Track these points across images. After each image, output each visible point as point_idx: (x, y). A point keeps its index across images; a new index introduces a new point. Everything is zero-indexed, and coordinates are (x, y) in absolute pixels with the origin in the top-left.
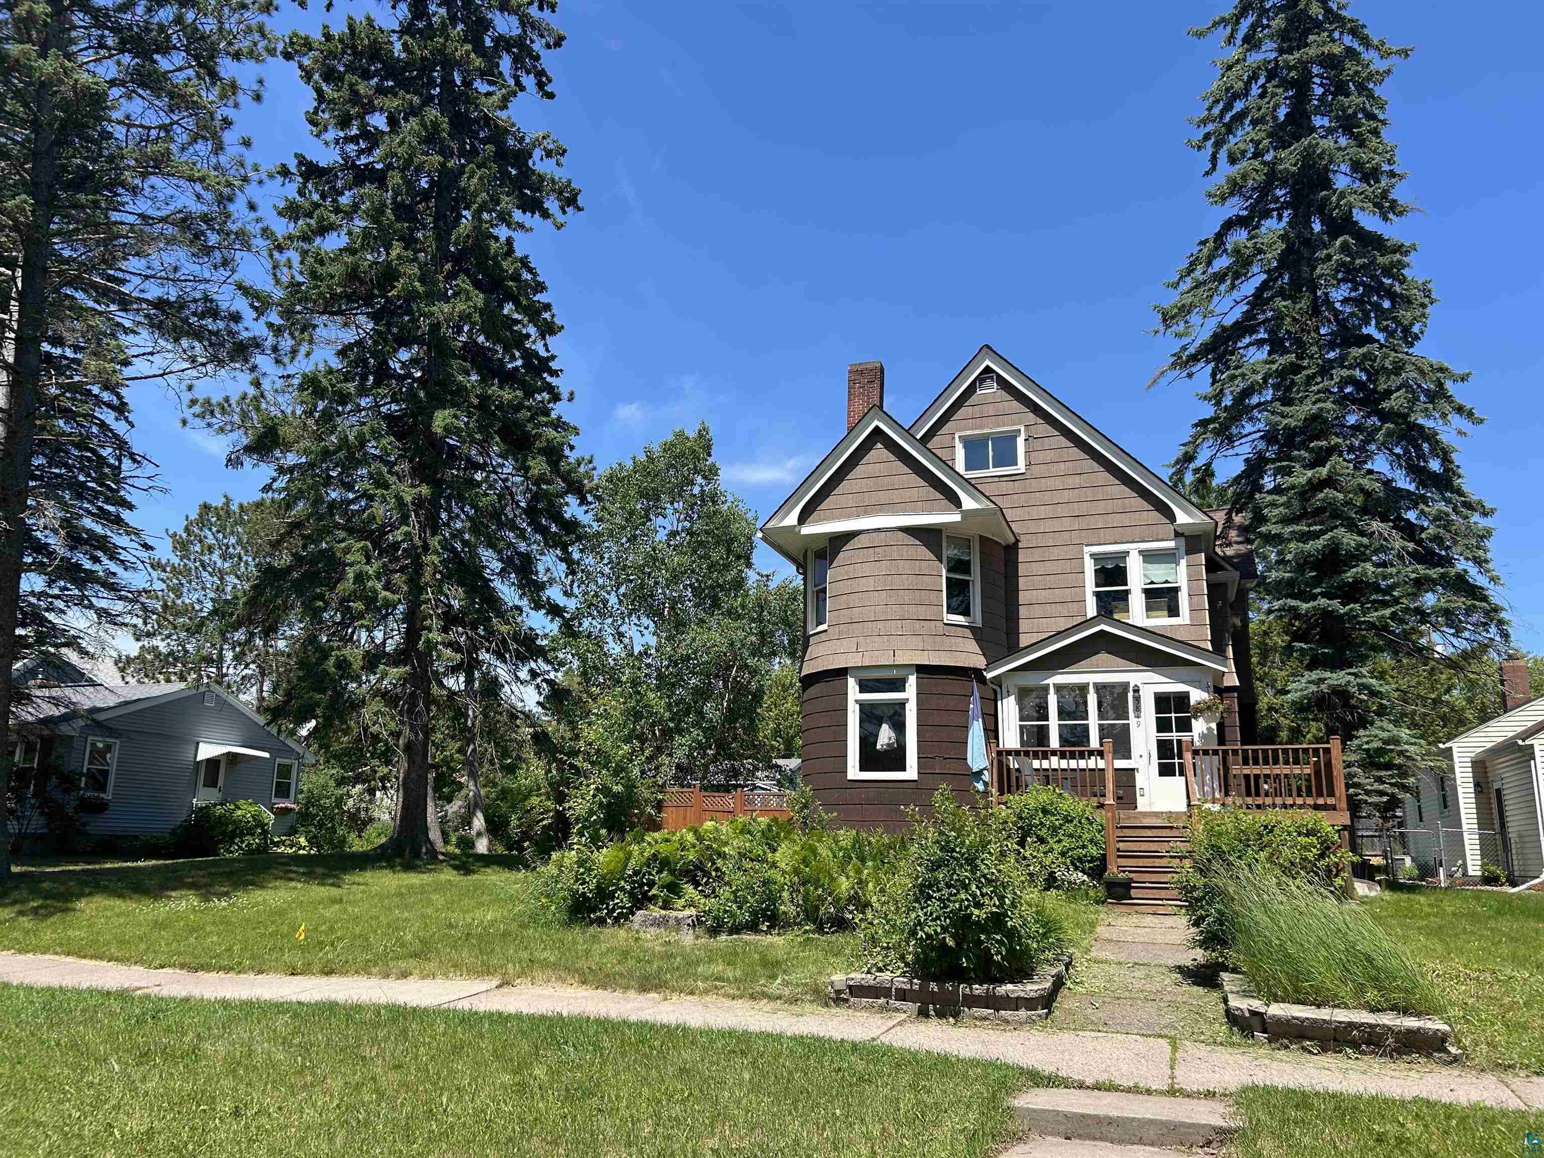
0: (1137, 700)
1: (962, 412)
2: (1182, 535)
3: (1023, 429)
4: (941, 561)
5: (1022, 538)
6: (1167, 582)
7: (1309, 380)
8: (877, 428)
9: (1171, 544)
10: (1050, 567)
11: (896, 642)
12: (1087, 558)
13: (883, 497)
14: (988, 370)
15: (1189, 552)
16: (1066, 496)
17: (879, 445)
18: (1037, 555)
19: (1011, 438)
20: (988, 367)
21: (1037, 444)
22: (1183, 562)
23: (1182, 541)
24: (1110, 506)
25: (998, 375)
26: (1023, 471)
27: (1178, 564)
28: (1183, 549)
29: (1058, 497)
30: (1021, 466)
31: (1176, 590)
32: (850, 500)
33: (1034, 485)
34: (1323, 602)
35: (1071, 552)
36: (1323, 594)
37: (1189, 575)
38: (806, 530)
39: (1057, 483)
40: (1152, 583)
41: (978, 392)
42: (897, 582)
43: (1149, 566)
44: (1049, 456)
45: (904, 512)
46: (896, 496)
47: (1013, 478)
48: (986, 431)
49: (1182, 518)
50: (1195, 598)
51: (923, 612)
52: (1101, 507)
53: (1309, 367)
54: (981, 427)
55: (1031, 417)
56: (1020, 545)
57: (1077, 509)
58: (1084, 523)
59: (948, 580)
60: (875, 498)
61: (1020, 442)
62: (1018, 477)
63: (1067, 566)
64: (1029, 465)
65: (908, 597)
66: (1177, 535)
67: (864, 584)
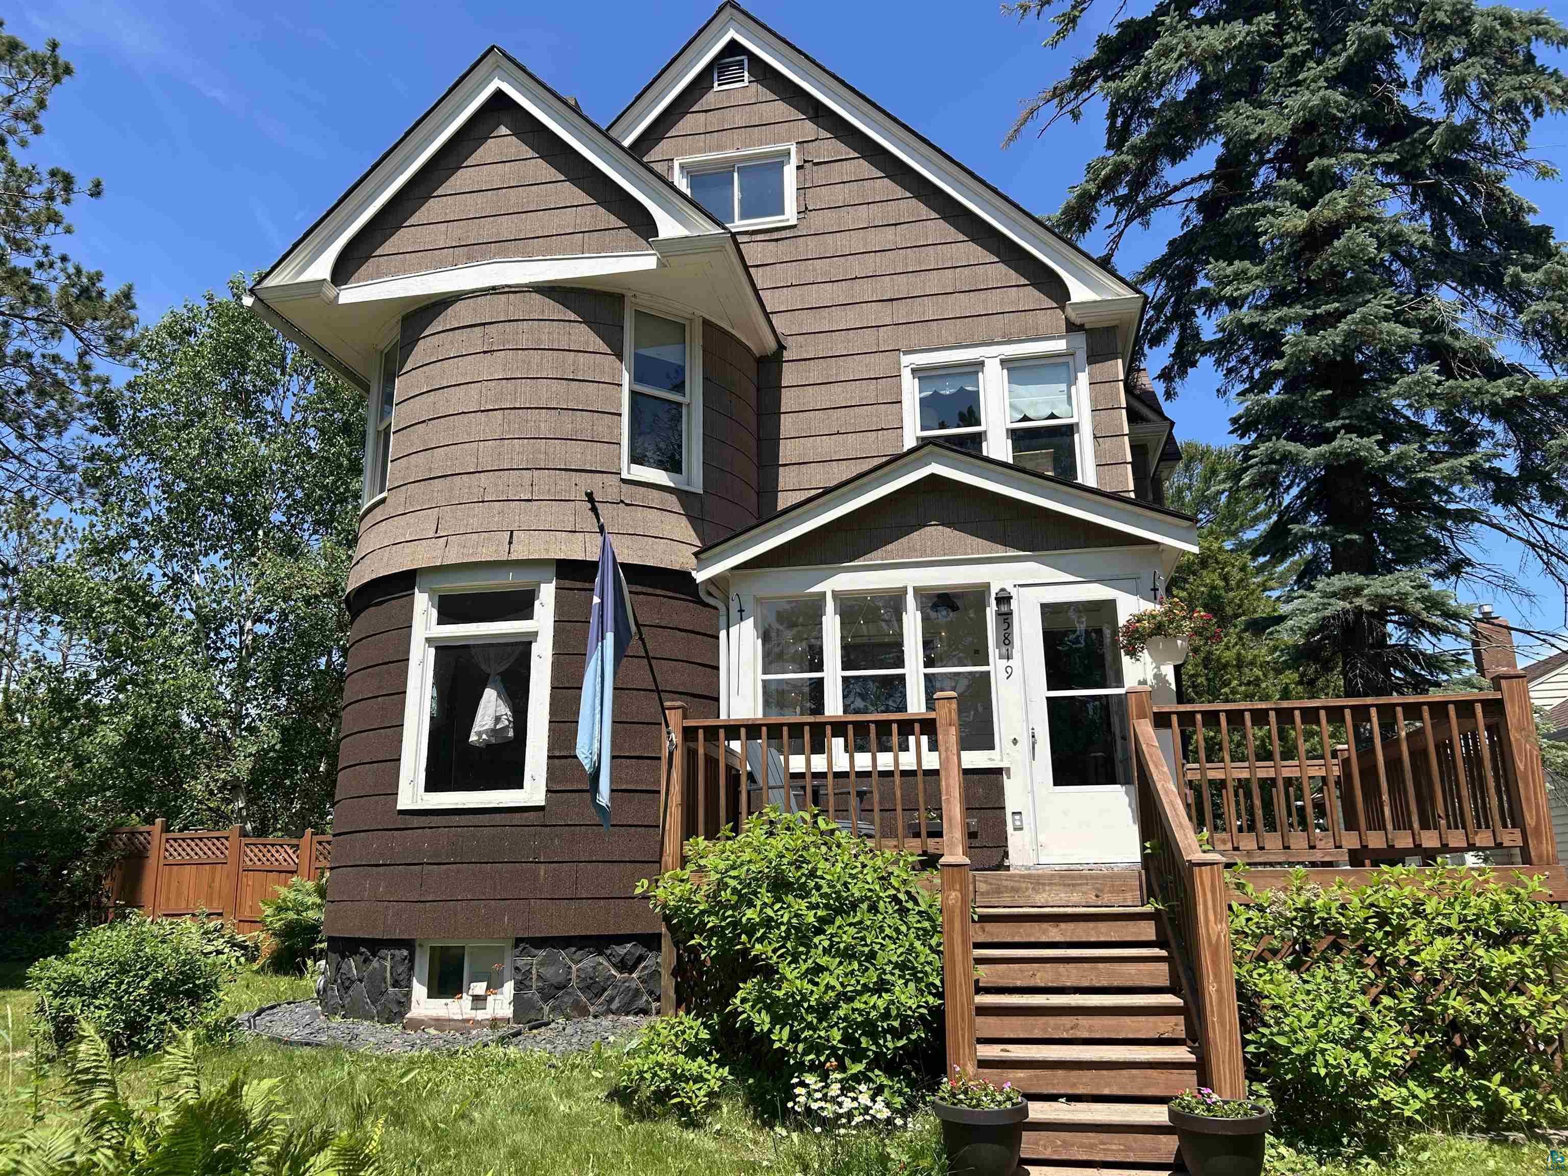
0: (1005, 618)
1: (687, 124)
2: (1080, 328)
3: (793, 149)
4: (620, 356)
5: (789, 342)
6: (1052, 416)
7: (1298, 63)
8: (499, 95)
9: (1060, 345)
10: (838, 395)
11: (516, 515)
12: (906, 374)
13: (507, 227)
14: (733, 48)
15: (1094, 357)
16: (870, 264)
17: (503, 130)
18: (815, 373)
19: (777, 163)
20: (733, 43)
21: (820, 176)
22: (1083, 378)
23: (1080, 340)
24: (947, 280)
25: (753, 57)
26: (793, 222)
27: (1072, 381)
28: (1082, 355)
29: (856, 267)
30: (790, 215)
31: (1070, 430)
32: (439, 236)
33: (811, 246)
34: (1346, 442)
35: (877, 365)
36: (1349, 429)
37: (1094, 399)
38: (349, 295)
39: (855, 242)
40: (1025, 419)
41: (716, 88)
42: (524, 394)
43: (1020, 389)
44: (840, 195)
45: (548, 255)
46: (531, 225)
47: (775, 236)
48: (731, 153)
49: (1079, 293)
50: (1107, 444)
51: (576, 455)
52: (933, 282)
53: (1296, 43)
54: (720, 148)
55: (809, 129)
56: (786, 355)
57: (888, 287)
58: (901, 312)
59: (633, 394)
60: (487, 230)
61: (790, 174)
62: (783, 234)
63: (870, 391)
64: (804, 211)
65: (545, 424)
66: (1072, 327)
67: (457, 400)
